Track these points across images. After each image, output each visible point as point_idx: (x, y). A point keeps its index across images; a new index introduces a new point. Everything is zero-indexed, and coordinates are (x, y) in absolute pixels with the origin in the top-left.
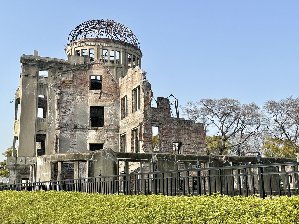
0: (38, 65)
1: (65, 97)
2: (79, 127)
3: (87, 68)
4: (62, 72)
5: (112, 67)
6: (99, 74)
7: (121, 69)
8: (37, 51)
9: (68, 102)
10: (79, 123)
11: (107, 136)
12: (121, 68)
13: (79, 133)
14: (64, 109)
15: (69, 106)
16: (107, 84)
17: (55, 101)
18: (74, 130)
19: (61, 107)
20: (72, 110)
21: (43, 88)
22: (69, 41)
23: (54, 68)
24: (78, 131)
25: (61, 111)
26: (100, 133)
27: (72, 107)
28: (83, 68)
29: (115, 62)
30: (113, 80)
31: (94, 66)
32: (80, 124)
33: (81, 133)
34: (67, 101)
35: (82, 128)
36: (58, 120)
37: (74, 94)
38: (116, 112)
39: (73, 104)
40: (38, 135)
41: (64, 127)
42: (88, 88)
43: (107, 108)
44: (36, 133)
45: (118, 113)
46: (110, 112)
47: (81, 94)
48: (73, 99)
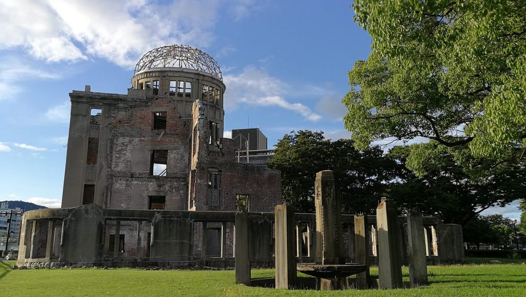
0: (89, 102)
1: (121, 140)
2: (137, 176)
3: (149, 104)
4: (119, 109)
5: (180, 101)
6: (163, 110)
7: (191, 104)
8: (90, 86)
9: (124, 145)
10: (137, 170)
11: (171, 187)
12: (191, 102)
13: (135, 182)
14: (118, 154)
15: (125, 150)
16: (172, 122)
17: (107, 144)
18: (130, 179)
19: (115, 151)
20: (128, 154)
21: (94, 129)
23: (109, 105)
24: (136, 180)
25: (114, 157)
27: (129, 151)
28: (144, 104)
29: (184, 96)
30: (180, 117)
31: (158, 101)
32: (137, 172)
33: (138, 183)
34: (122, 143)
35: (140, 177)
36: (110, 167)
37: (132, 136)
38: (183, 156)
39: (130, 147)
40: (86, 186)
41: (118, 175)
42: (150, 127)
43: (172, 153)
44: (84, 183)
45: (185, 158)
46: (175, 157)
47: (141, 135)
48: (130, 142)
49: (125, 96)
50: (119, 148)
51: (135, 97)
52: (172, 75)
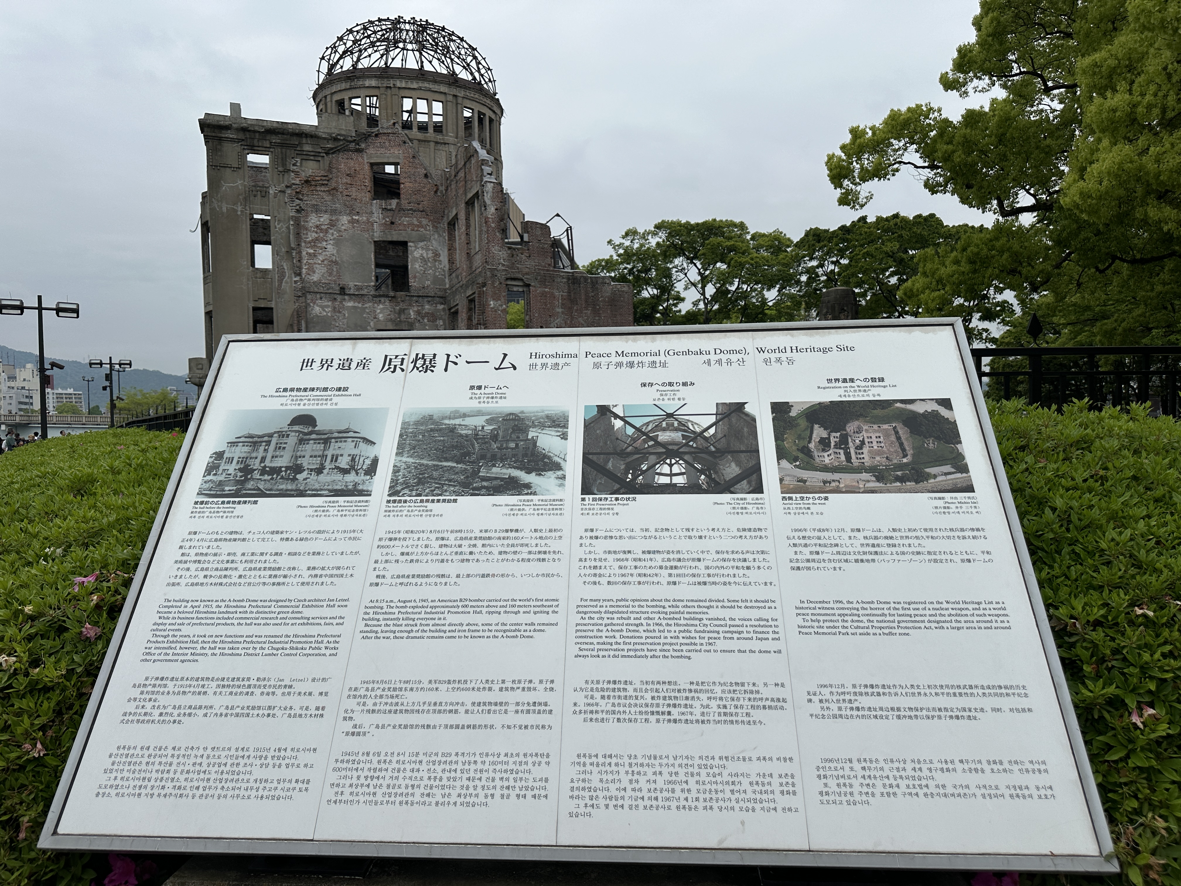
0: (242, 140)
1: (313, 220)
2: (352, 292)
3: (363, 146)
4: (303, 155)
5: (425, 141)
6: (391, 160)
7: (446, 148)
8: (239, 105)
9: (321, 230)
10: (351, 282)
11: (418, 313)
12: (445, 144)
13: (350, 304)
14: (312, 247)
15: (323, 240)
16: (411, 185)
17: (288, 228)
18: (339, 298)
19: (305, 242)
20: (331, 249)
21: (259, 196)
23: (282, 145)
24: (350, 300)
25: (304, 253)
26: (402, 305)
27: (331, 242)
28: (352, 146)
29: (431, 130)
30: (426, 176)
31: (379, 140)
32: (351, 284)
33: (356, 304)
34: (317, 227)
35: (358, 297)
36: (300, 274)
37: (334, 212)
38: (437, 255)
39: (333, 234)
40: (255, 309)
41: (316, 290)
42: (368, 195)
43: (416, 246)
44: (251, 305)
45: (441, 258)
46: (422, 255)
47: (352, 211)
48: (332, 224)
49: (314, 129)
50: (311, 236)
51: (333, 130)
52: (404, 85)
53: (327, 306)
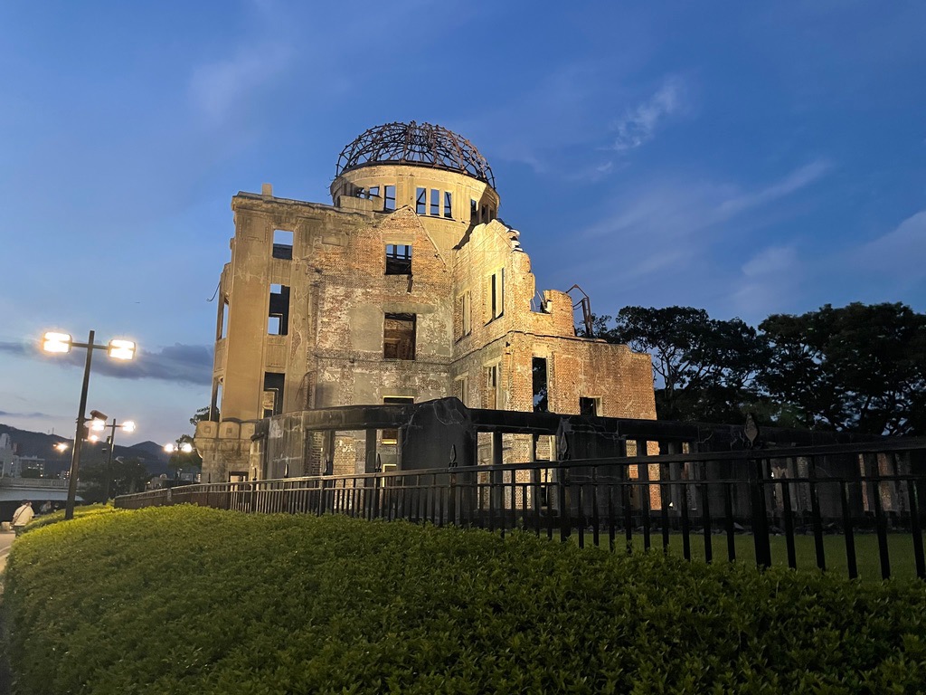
0: (272, 217)
1: (330, 291)
2: (360, 359)
3: (380, 227)
4: (325, 233)
7: (455, 230)
9: (337, 300)
10: (360, 348)
11: (423, 380)
13: (359, 370)
14: (326, 316)
15: (338, 309)
16: (422, 262)
17: (308, 297)
18: (348, 364)
19: (321, 311)
20: (345, 318)
21: (281, 268)
22: (340, 170)
23: (307, 224)
24: (359, 367)
25: (319, 322)
26: (408, 373)
27: (345, 312)
29: (441, 215)
31: (395, 222)
32: (361, 351)
33: (364, 371)
34: (333, 298)
35: (366, 361)
36: (313, 341)
37: (350, 284)
39: (347, 305)
40: (267, 374)
41: (327, 356)
42: (382, 271)
43: (424, 318)
44: (264, 371)
45: (447, 329)
46: (429, 326)
47: (364, 283)
48: (347, 296)
50: (327, 306)
51: (355, 211)
53: (337, 372)
